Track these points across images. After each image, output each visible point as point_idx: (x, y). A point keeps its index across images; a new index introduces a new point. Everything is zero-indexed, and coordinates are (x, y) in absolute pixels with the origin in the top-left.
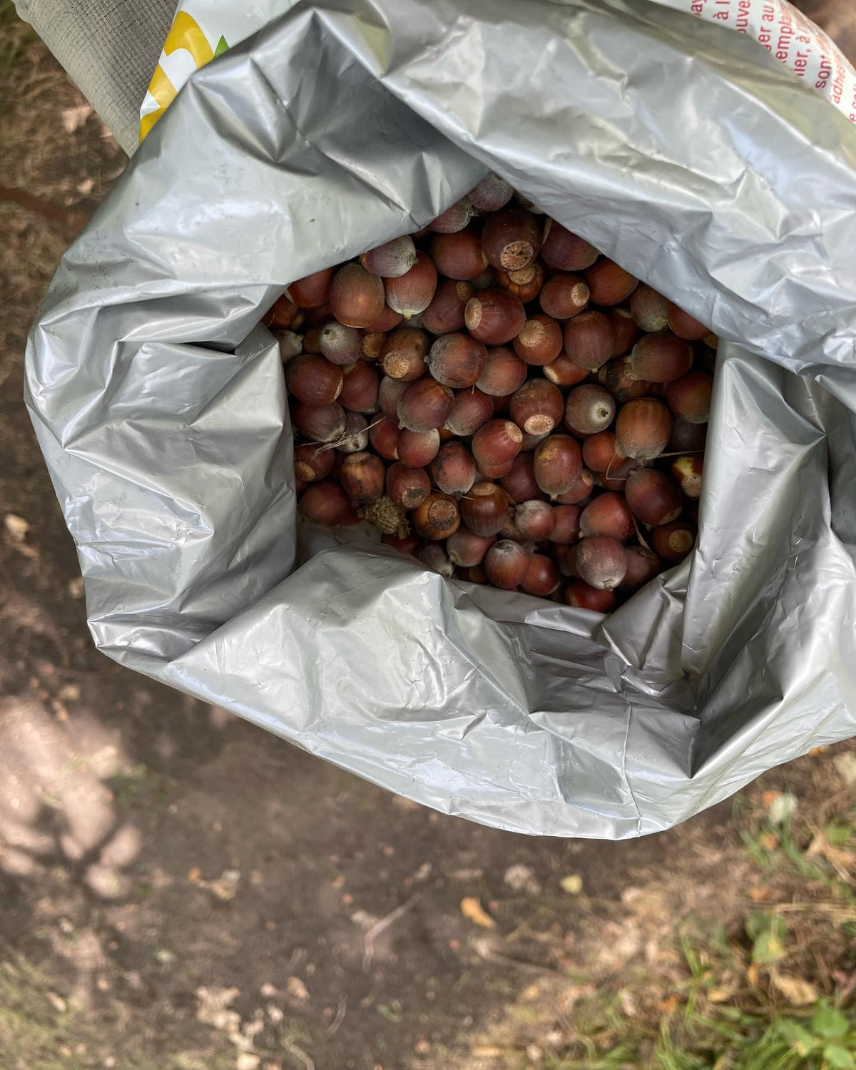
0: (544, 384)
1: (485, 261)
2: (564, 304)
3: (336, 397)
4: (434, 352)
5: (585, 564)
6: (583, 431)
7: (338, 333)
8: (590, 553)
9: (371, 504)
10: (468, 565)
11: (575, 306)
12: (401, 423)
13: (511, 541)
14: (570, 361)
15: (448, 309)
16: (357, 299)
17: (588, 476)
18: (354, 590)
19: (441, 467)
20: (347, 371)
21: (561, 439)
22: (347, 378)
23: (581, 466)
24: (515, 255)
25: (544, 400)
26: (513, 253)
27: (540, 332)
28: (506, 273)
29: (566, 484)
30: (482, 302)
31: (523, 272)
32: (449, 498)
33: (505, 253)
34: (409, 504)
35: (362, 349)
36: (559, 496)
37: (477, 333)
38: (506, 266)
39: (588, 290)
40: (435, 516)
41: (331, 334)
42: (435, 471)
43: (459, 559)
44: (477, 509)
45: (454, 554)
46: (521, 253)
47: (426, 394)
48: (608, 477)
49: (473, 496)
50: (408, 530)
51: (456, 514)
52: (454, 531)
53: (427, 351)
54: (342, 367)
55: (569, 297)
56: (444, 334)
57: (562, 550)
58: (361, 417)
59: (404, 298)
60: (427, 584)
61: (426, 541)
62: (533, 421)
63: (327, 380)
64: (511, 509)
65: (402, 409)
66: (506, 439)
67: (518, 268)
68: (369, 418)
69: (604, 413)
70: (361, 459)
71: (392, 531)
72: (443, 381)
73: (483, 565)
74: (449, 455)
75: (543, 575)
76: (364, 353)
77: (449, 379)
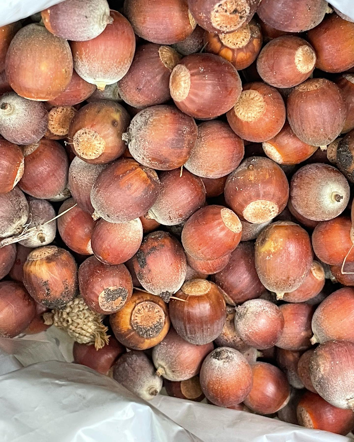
0: (264, 163)
1: (193, 23)
2: (285, 70)
3: (15, 183)
4: (133, 128)
5: (322, 378)
6: (313, 218)
7: (17, 107)
8: (328, 365)
9: (61, 308)
10: (179, 379)
11: (299, 73)
12: (95, 213)
13: (230, 349)
14: (295, 136)
15: (149, 78)
16: (39, 68)
17: (319, 269)
18: (37, 430)
19: (144, 264)
20: (29, 151)
21: (286, 228)
22: (30, 160)
23: (310, 258)
24: (228, 13)
25: (266, 182)
26: (226, 11)
27: (259, 103)
28: (217, 36)
29: (294, 280)
30: (190, 69)
31: (238, 34)
32: (154, 299)
33: (217, 12)
34: (107, 308)
35: (46, 126)
36: (286, 294)
37: (186, 106)
38: (218, 28)
39: (314, 54)
40: (139, 321)
41: (9, 108)
42: (137, 268)
43: (168, 371)
44: (189, 312)
45: (162, 367)
46: (236, 11)
47: (126, 178)
48: (344, 271)
49: (185, 296)
50: (107, 337)
51: (164, 318)
52: (162, 339)
53: (126, 127)
54: (23, 147)
55: (291, 62)
56: (145, 107)
57: (290, 357)
58: (47, 205)
59: (96, 65)
60: (131, 419)
61: (128, 350)
62: (253, 207)
63: (5, 163)
64: (229, 309)
65: (96, 195)
66: (223, 229)
67: (232, 29)
68: (57, 206)
69: (338, 198)
70: (47, 255)
71: (86, 340)
72: (145, 163)
73: (197, 378)
74: (154, 248)
75: (270, 389)
76: (49, 131)
77: (153, 159)
